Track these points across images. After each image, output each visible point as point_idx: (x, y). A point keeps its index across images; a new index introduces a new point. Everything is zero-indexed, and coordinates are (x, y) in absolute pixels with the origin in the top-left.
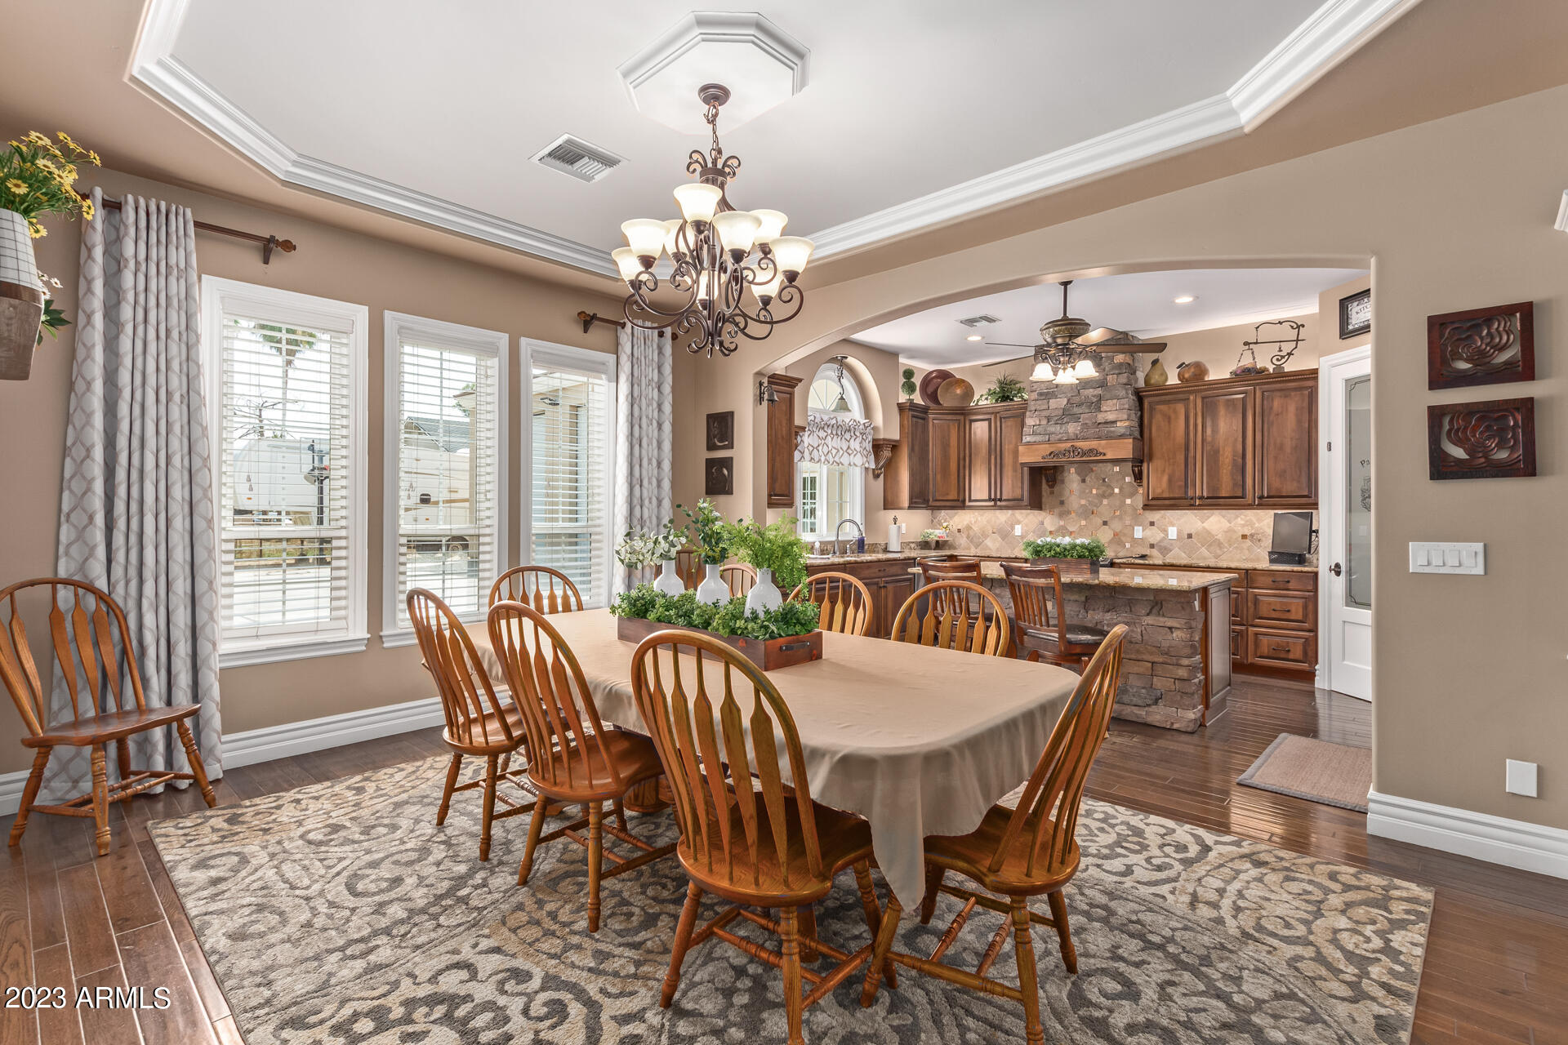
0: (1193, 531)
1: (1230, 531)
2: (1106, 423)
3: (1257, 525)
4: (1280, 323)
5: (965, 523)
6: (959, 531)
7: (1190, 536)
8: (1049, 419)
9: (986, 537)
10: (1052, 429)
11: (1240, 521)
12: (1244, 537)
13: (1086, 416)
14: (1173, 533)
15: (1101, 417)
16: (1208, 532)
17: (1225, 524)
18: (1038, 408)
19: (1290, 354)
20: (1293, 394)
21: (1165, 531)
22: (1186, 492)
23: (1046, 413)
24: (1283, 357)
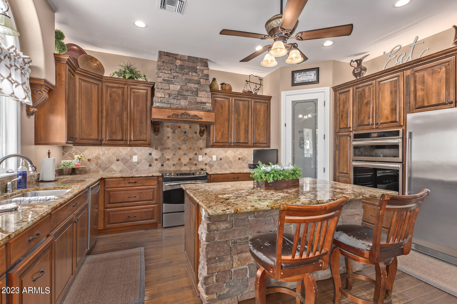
0: (222, 157)
1: (235, 156)
2: (201, 103)
3: (243, 154)
4: (256, 76)
5: (95, 155)
6: (89, 160)
7: (221, 159)
8: (170, 95)
9: (111, 163)
10: (172, 101)
11: (238, 153)
12: (239, 159)
13: (191, 97)
14: (214, 158)
15: (199, 100)
16: (227, 157)
17: (233, 154)
18: (163, 87)
19: (259, 89)
20: (263, 104)
21: (211, 157)
22: (228, 140)
23: (168, 92)
24: (257, 90)
